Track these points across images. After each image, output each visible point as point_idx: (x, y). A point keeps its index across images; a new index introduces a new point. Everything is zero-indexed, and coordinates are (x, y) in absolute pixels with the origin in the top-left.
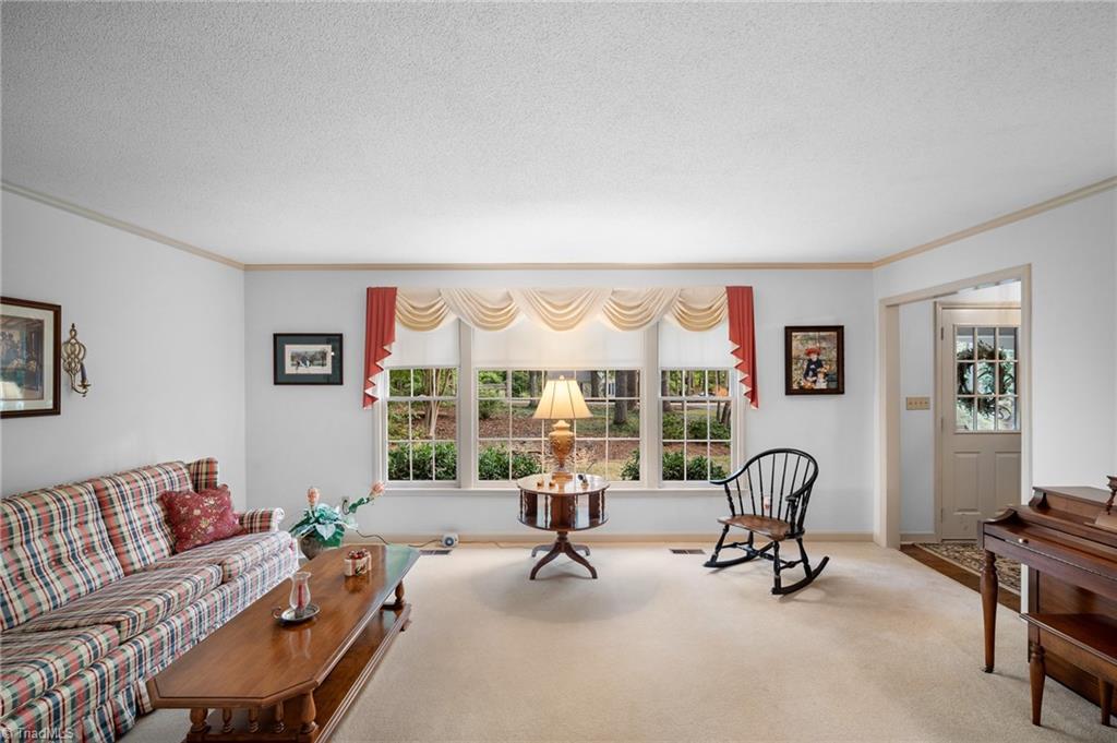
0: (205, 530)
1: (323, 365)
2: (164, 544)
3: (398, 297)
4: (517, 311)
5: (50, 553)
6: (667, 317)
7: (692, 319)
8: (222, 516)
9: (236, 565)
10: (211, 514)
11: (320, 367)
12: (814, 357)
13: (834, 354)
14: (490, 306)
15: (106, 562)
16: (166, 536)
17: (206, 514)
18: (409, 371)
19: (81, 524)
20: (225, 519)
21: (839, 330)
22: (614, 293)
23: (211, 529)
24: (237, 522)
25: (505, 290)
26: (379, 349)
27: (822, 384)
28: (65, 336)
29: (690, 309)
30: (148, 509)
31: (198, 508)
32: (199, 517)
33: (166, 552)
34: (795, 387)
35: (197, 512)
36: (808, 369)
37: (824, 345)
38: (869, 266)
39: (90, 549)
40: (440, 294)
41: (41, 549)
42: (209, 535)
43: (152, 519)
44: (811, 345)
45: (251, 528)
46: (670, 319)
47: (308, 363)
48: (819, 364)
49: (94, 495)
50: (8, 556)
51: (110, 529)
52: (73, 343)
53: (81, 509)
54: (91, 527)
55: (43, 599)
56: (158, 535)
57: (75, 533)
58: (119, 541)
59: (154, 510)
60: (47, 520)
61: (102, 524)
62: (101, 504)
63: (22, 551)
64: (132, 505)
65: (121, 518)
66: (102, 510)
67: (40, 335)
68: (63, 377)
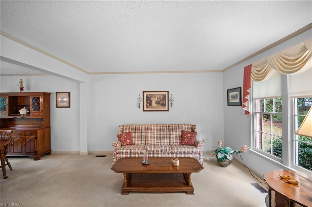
0: (185, 141)
1: (237, 99)
2: (178, 141)
5: (157, 135)
8: (190, 139)
9: (174, 150)
10: (188, 138)
15: (165, 140)
16: (180, 140)
17: (187, 138)
19: (164, 132)
20: (191, 140)
24: (193, 142)
28: (170, 97)
30: (178, 133)
31: (186, 136)
32: (185, 138)
33: (178, 143)
35: (185, 137)
39: (164, 137)
41: (156, 134)
43: (178, 135)
47: (234, 99)
49: (168, 127)
50: (151, 134)
51: (169, 134)
52: (172, 98)
53: (164, 129)
54: (165, 133)
55: (153, 142)
56: (178, 139)
57: (162, 133)
58: (170, 137)
59: (179, 133)
60: (157, 130)
61: (168, 133)
62: (169, 129)
63: (153, 134)
64: (174, 131)
65: (171, 133)
66: (169, 130)
67: (165, 97)
68: (170, 104)
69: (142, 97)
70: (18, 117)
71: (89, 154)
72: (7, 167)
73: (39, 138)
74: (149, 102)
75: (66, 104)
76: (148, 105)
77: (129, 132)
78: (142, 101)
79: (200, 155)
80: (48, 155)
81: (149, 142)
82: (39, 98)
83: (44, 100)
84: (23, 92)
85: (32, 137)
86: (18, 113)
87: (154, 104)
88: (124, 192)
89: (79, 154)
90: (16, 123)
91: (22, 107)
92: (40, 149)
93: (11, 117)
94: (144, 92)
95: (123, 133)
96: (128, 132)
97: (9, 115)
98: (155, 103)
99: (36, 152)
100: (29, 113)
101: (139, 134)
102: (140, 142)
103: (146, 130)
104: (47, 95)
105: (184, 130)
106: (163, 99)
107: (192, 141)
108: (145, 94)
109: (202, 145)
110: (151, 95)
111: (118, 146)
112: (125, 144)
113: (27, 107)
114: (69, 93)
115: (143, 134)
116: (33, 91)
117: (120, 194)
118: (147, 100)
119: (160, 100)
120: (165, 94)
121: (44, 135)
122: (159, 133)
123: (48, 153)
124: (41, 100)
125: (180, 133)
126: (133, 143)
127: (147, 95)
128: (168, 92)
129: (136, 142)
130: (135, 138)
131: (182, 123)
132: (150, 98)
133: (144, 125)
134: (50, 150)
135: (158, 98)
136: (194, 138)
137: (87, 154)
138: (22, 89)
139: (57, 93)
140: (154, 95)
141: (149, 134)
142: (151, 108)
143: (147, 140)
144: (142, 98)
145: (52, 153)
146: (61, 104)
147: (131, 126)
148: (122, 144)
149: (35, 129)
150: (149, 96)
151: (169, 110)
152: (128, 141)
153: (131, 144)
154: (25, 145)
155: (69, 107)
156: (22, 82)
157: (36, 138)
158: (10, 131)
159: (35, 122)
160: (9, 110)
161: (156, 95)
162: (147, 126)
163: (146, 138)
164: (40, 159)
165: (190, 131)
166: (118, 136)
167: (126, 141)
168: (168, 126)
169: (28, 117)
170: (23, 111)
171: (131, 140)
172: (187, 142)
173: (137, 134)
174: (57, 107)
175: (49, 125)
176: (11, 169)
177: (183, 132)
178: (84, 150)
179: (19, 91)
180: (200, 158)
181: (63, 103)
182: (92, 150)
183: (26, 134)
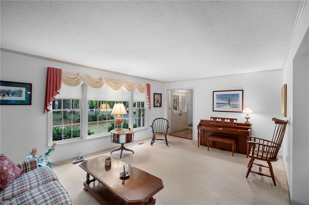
0: (11, 175)
1: (20, 96)
3: (62, 73)
4: (103, 83)
6: (136, 89)
7: (141, 91)
8: (13, 167)
10: (10, 168)
11: (18, 97)
12: (158, 100)
13: (160, 99)
14: (95, 81)
18: (61, 100)
20: (15, 168)
21: (161, 94)
22: (126, 81)
23: (14, 174)
25: (99, 77)
26: (54, 92)
27: (159, 105)
29: (141, 88)
31: (4, 166)
32: (7, 170)
34: (155, 106)
36: (157, 102)
37: (159, 97)
38: (165, 83)
40: (79, 74)
42: (14, 177)
44: (157, 97)
45: (26, 170)
46: (137, 90)
47: (10, 95)
48: (158, 101)
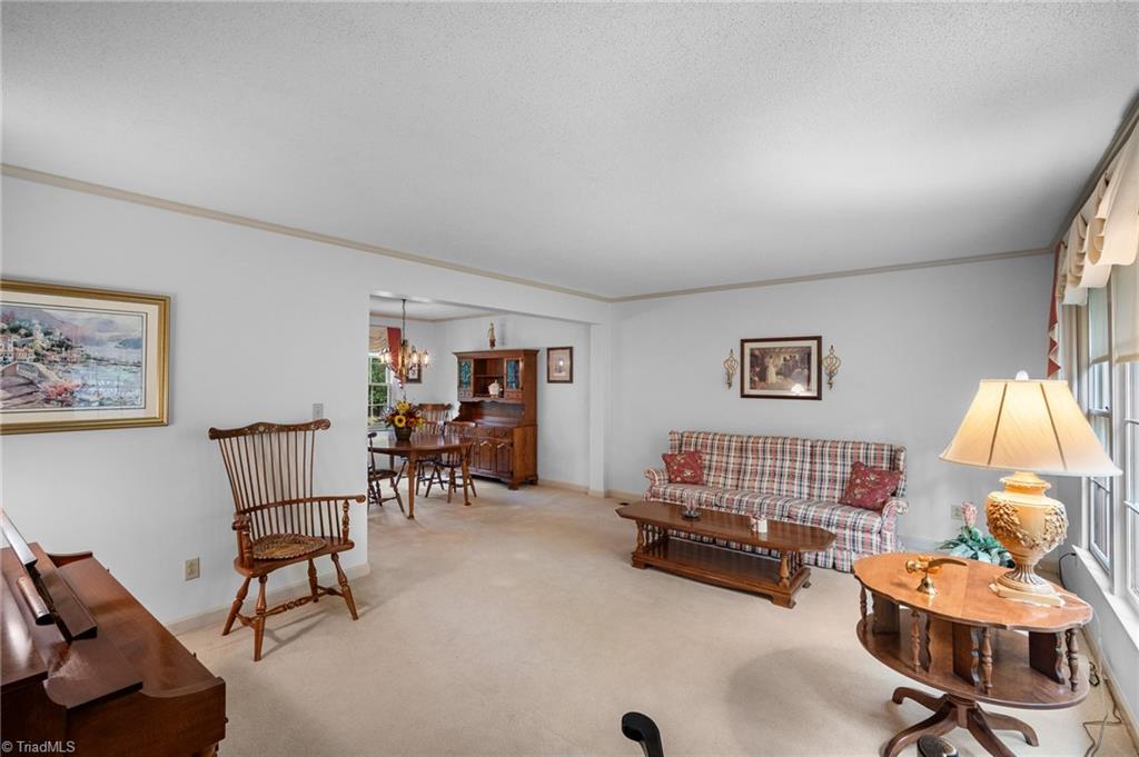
2: (837, 494)
5: (771, 469)
9: (796, 510)
15: (796, 486)
16: (842, 490)
17: (863, 485)
19: (796, 461)
20: (872, 495)
28: (825, 353)
30: (839, 469)
31: (861, 478)
32: (858, 485)
33: (836, 500)
35: (858, 481)
39: (792, 476)
41: (768, 464)
43: (838, 475)
49: (809, 449)
50: (755, 462)
51: (811, 470)
52: (832, 356)
53: (793, 453)
54: (798, 465)
55: (757, 484)
56: (837, 487)
57: (787, 464)
58: (811, 479)
59: (843, 470)
60: (774, 452)
61: (807, 466)
62: (811, 455)
63: (760, 462)
64: (827, 461)
65: (818, 467)
66: (811, 458)
67: (809, 355)
68: (825, 378)
69: (737, 356)
70: (487, 400)
71: (608, 495)
72: (469, 487)
73: (516, 445)
74: (758, 369)
75: (564, 375)
76: (757, 379)
77: (696, 451)
78: (739, 368)
79: (881, 537)
80: (532, 487)
81: (746, 484)
82: (517, 362)
83: (525, 365)
84: (496, 348)
85: (506, 441)
86: (485, 392)
87: (772, 376)
88: (637, 564)
89: (586, 493)
90: (486, 411)
91: (492, 380)
92: (518, 467)
93: (476, 400)
94: (743, 341)
95: (680, 451)
96: (692, 450)
97: (474, 396)
98: (777, 374)
99: (512, 473)
100: (502, 393)
101: (720, 458)
102: (721, 480)
103: (741, 450)
104: (530, 356)
105: (861, 460)
106: (802, 360)
107: (878, 496)
108: (748, 346)
109: (900, 511)
110: (763, 349)
111: (657, 478)
112: (679, 479)
113: (500, 379)
114: (571, 349)
115: (732, 460)
116: (510, 346)
117: (629, 566)
118: (752, 366)
119: (791, 363)
120: (810, 348)
121: (524, 440)
122: (778, 463)
123: (531, 480)
124: (521, 364)
125: (849, 469)
126: (701, 480)
127: (752, 350)
128: (819, 339)
129: (711, 479)
130: (710, 468)
131: (860, 440)
132: (763, 358)
133: (738, 436)
134: (536, 475)
135: (785, 359)
136: (885, 486)
137: (603, 496)
138: (493, 344)
139: (549, 349)
140: (775, 348)
141: (750, 461)
142: (762, 388)
143: (741, 477)
144: (739, 360)
145: (539, 482)
146: (556, 374)
147: (702, 436)
148: (672, 477)
149: (512, 426)
150: (757, 353)
151: (823, 397)
152: (688, 473)
153: (696, 481)
154: (496, 456)
155: (571, 381)
156: (492, 330)
157: (512, 445)
158: (474, 424)
159: (512, 412)
160: (475, 386)
161: (781, 348)
162: (745, 440)
163: (739, 472)
164: (516, 489)
165: (885, 465)
166: (664, 457)
167: (683, 472)
168: (809, 444)
169: (501, 401)
170: (494, 389)
171: (695, 472)
172: (859, 496)
173: (715, 458)
174: (549, 381)
175: (535, 420)
176: (475, 495)
177: (856, 466)
178: (597, 486)
179: (488, 348)
180: (883, 547)
181: (560, 372)
182: (615, 487)
183: (497, 433)
